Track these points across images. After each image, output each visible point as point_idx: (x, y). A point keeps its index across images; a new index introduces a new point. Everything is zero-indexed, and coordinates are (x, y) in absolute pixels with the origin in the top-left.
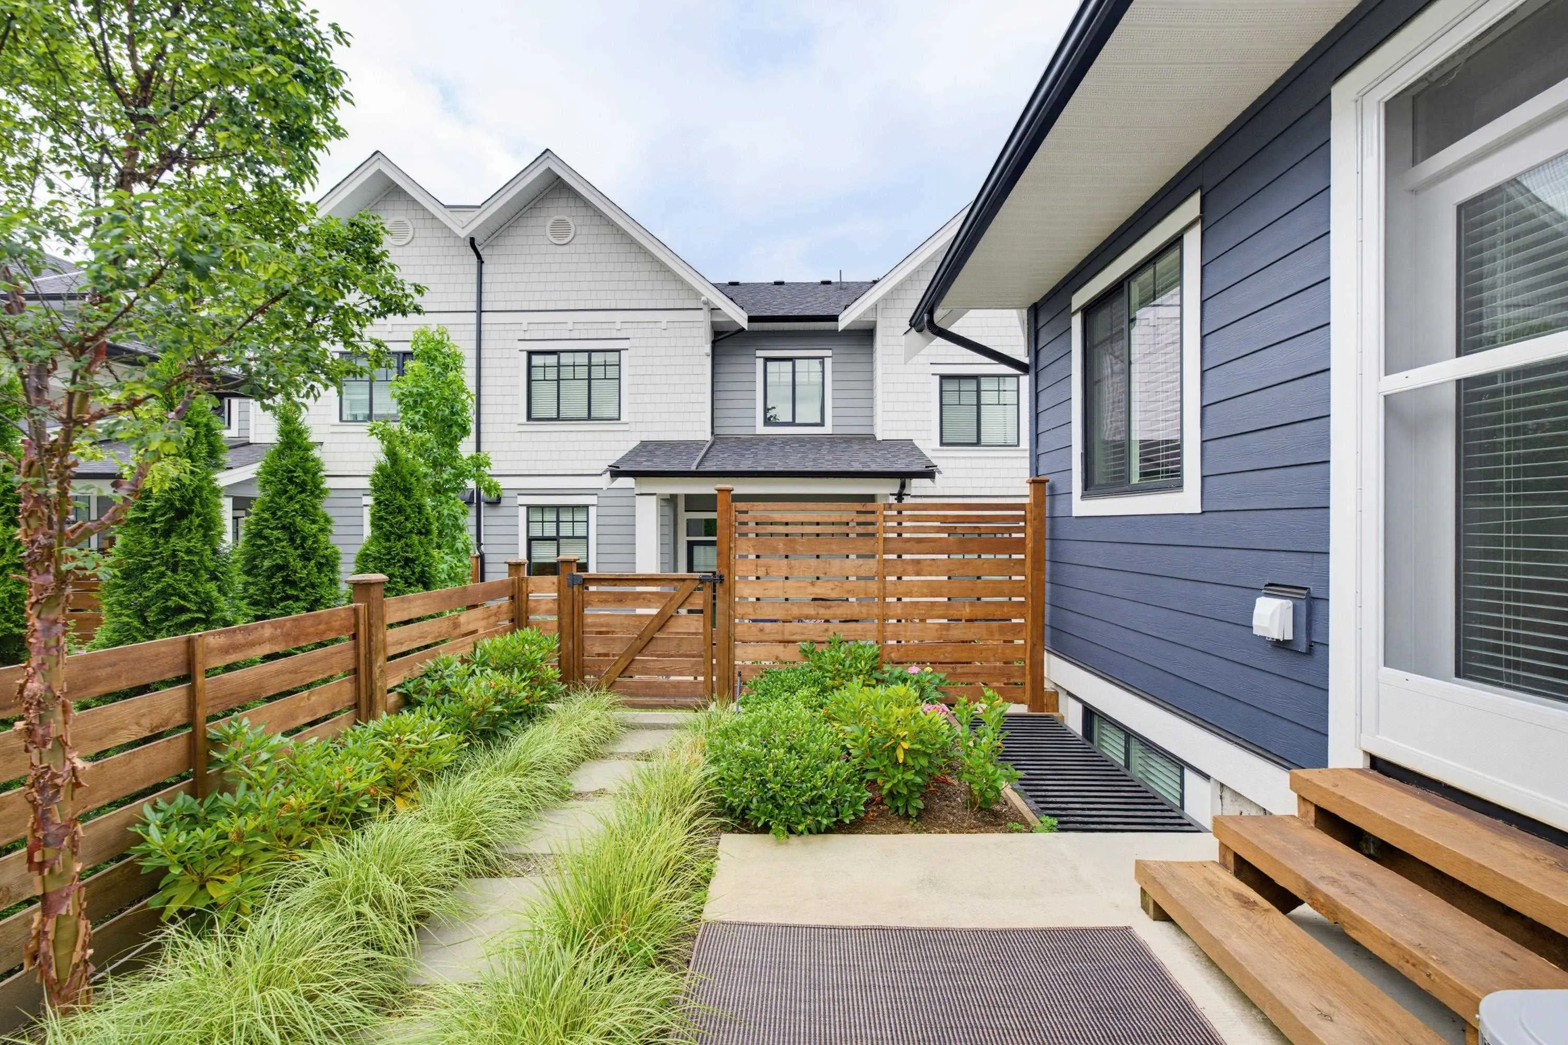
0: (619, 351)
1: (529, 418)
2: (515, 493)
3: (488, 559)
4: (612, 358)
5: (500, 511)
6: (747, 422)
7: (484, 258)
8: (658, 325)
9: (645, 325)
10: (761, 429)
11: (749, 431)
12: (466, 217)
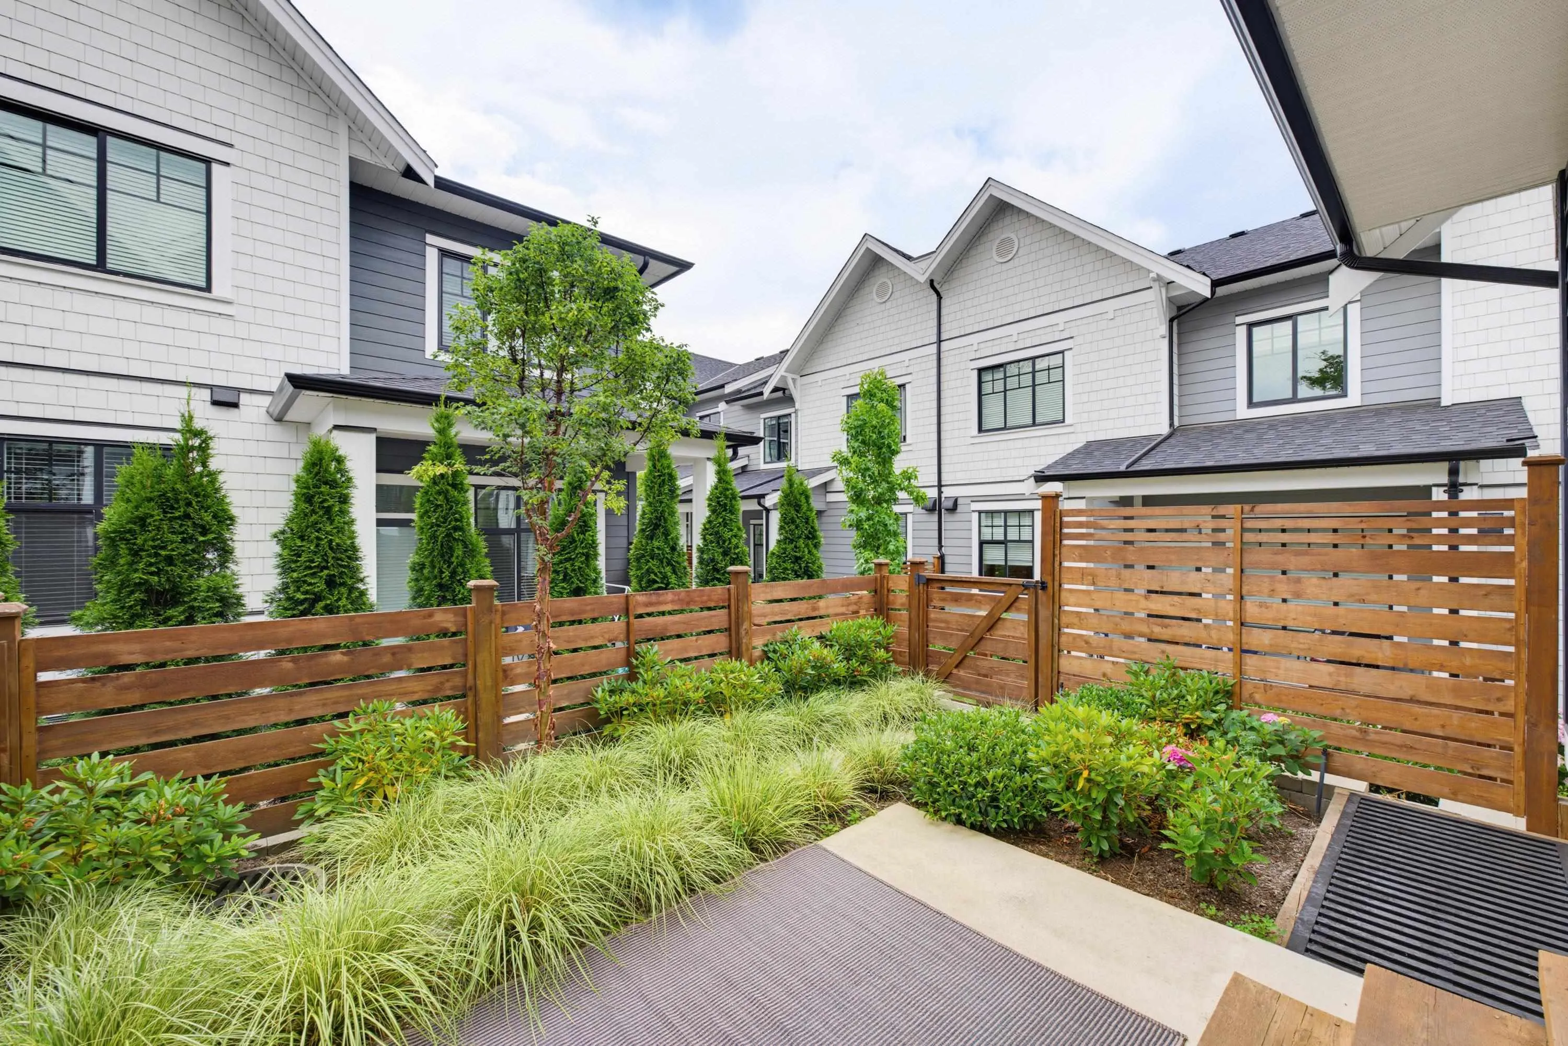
0: (1062, 352)
1: (980, 430)
2: (969, 500)
3: (948, 559)
4: (1056, 360)
5: (957, 517)
6: (1227, 406)
7: (942, 294)
8: (1104, 316)
9: (1079, 322)
10: (1243, 412)
11: (1228, 416)
12: (923, 264)
